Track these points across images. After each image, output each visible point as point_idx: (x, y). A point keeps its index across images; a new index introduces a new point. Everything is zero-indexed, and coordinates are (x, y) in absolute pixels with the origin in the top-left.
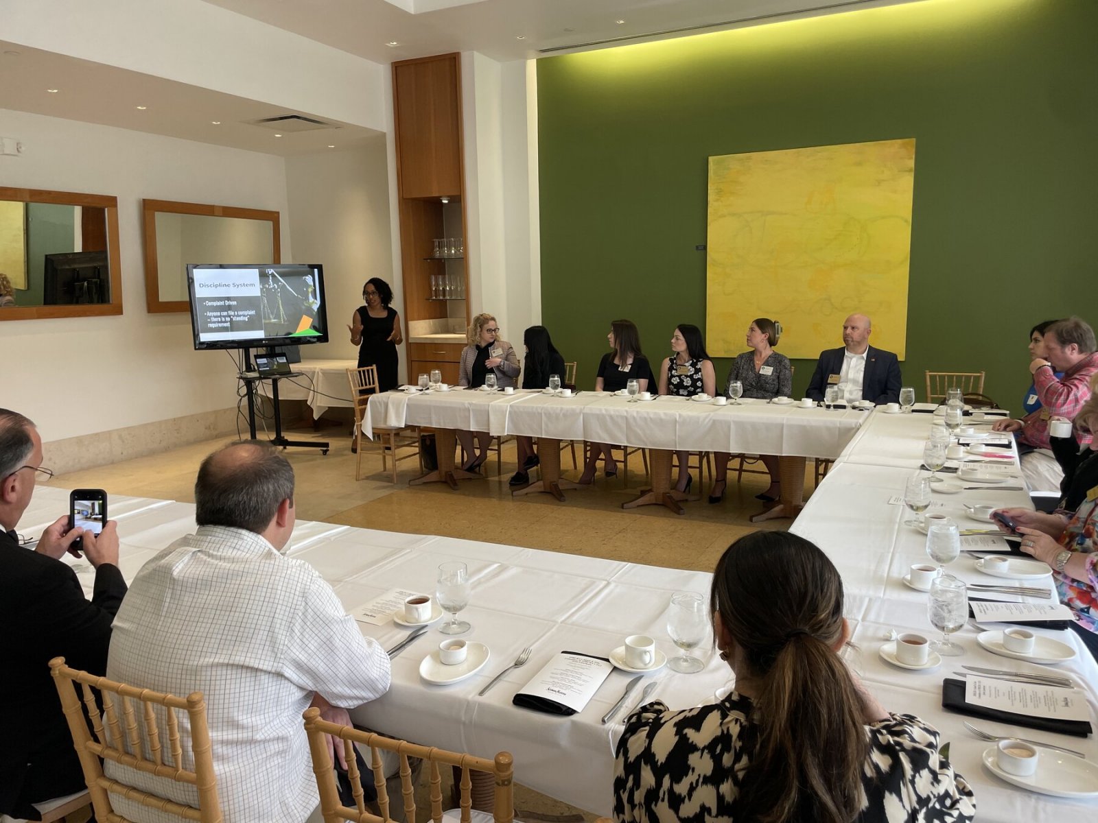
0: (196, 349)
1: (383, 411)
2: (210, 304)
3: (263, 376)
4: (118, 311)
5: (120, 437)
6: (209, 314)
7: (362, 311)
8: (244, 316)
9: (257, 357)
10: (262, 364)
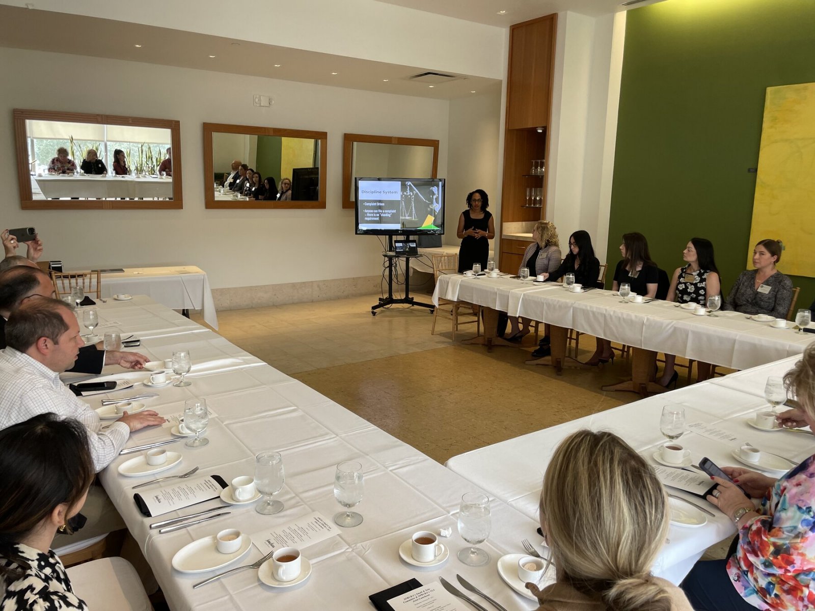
0: (356, 233)
1: (445, 287)
2: (368, 204)
3: (399, 255)
4: (323, 206)
5: (318, 286)
6: (366, 211)
7: (466, 214)
8: (388, 213)
9: (396, 242)
10: (398, 247)
